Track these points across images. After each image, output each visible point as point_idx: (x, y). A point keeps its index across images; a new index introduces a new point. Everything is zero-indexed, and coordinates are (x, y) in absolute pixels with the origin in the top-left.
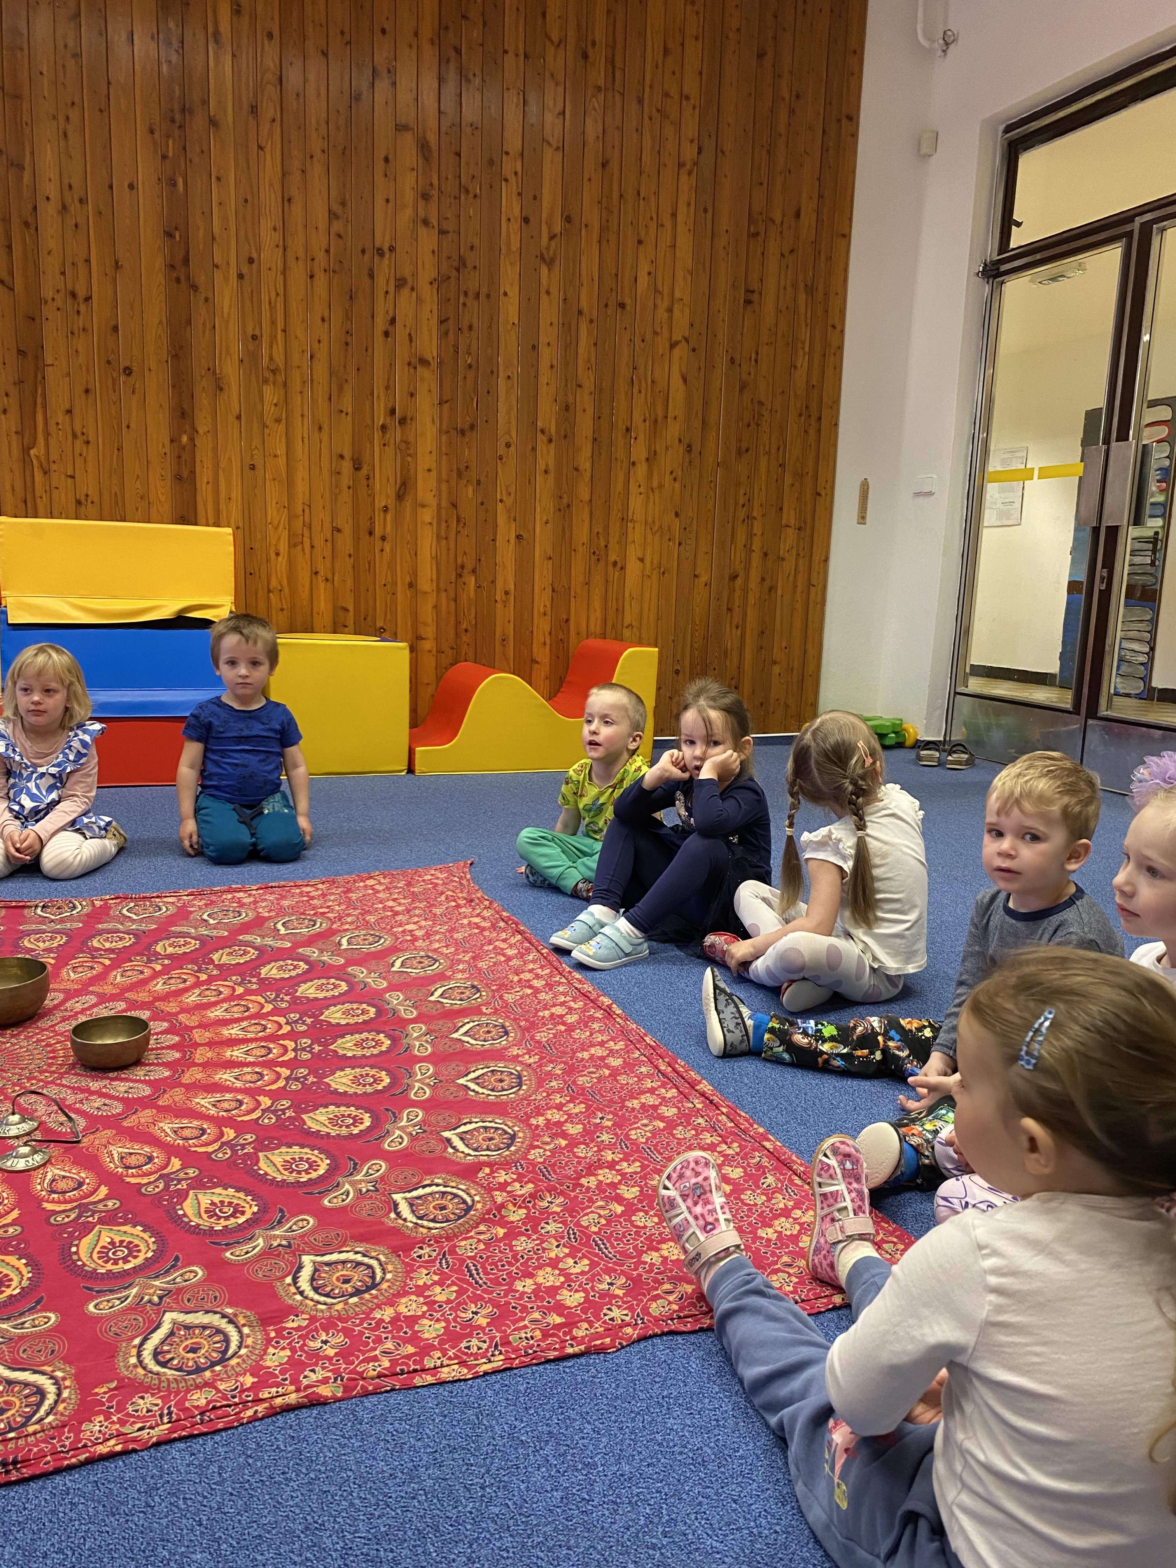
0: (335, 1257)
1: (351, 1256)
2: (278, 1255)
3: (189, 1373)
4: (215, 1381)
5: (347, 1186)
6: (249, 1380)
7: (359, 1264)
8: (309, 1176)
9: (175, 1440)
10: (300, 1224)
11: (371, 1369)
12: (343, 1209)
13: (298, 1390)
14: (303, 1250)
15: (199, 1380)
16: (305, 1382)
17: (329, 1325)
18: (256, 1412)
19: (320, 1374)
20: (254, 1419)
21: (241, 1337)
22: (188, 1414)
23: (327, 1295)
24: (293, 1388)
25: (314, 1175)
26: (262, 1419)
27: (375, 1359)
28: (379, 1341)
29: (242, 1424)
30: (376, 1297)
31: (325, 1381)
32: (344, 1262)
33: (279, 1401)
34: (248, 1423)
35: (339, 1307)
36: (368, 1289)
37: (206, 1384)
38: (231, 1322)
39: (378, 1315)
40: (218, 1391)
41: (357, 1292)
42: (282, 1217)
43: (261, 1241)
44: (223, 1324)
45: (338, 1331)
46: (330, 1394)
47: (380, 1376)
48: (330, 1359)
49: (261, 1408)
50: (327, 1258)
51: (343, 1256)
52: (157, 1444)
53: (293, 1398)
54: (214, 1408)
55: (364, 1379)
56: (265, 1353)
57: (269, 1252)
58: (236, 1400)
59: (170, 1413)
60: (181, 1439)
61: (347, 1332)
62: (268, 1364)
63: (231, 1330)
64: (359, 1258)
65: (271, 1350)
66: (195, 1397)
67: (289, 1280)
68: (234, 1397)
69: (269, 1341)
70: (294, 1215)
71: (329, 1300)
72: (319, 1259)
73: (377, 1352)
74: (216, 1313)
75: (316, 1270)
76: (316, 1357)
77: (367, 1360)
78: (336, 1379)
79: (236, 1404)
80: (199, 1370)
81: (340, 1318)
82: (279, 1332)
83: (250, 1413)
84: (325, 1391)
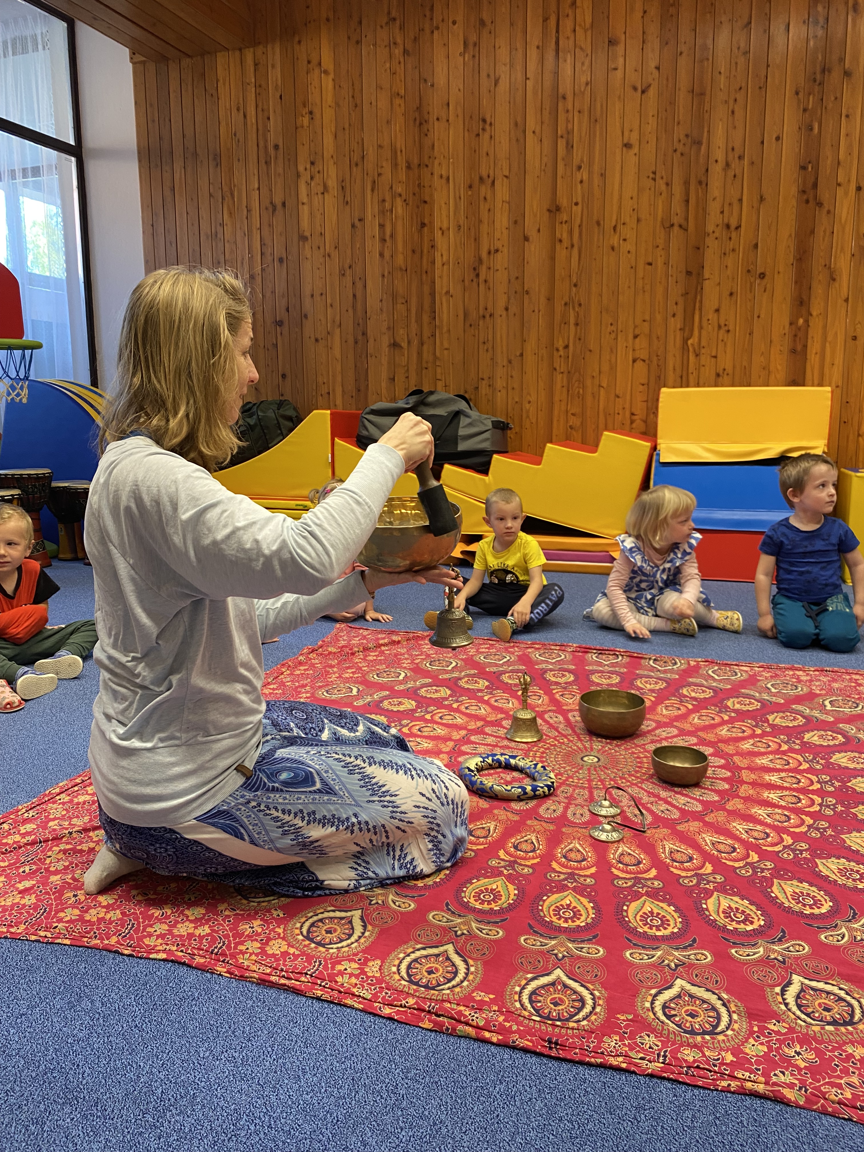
0: (821, 985)
1: (835, 990)
2: (773, 966)
3: (686, 1032)
4: (703, 1046)
5: (844, 930)
6: (729, 1058)
7: (841, 999)
8: (812, 911)
9: (664, 1078)
10: (797, 948)
11: (833, 1094)
12: (838, 948)
13: (766, 1083)
14: (795, 970)
15: (691, 1040)
16: (774, 1079)
17: (805, 1040)
18: (729, 1085)
19: (787, 1078)
20: (726, 1090)
21: (730, 1020)
22: (678, 1063)
23: (808, 1015)
24: (763, 1079)
25: (816, 911)
26: (733, 1093)
27: (839, 1086)
28: (846, 1072)
29: (717, 1090)
30: (851, 1034)
31: (791, 1086)
32: (828, 993)
33: (749, 1085)
34: (721, 1091)
35: (817, 1029)
36: (845, 1024)
37: (695, 1046)
38: (724, 1005)
39: (850, 1049)
40: (704, 1055)
41: (834, 1023)
42: (783, 936)
43: (761, 950)
44: (718, 1004)
45: (811, 1049)
46: (793, 1099)
47: (840, 1103)
48: (800, 1069)
49: (734, 1085)
50: (814, 984)
51: (828, 988)
52: (652, 1076)
53: (761, 1088)
54: (698, 1067)
55: (825, 1099)
56: (747, 1041)
57: (765, 961)
58: (716, 1069)
59: (665, 1056)
60: (669, 1079)
61: (819, 1053)
62: (747, 1051)
63: (723, 1010)
64: (842, 994)
65: (751, 1041)
66: (686, 1052)
67: (778, 989)
68: (715, 1066)
69: (751, 1033)
70: (793, 939)
71: (809, 1020)
72: (807, 982)
73: (842, 1082)
74: (714, 993)
75: (802, 990)
76: (787, 1063)
77: (833, 1085)
78: (801, 1088)
79: (715, 1072)
80: (693, 1032)
81: (815, 1038)
82: (762, 1029)
83: (724, 1084)
84: (789, 1094)
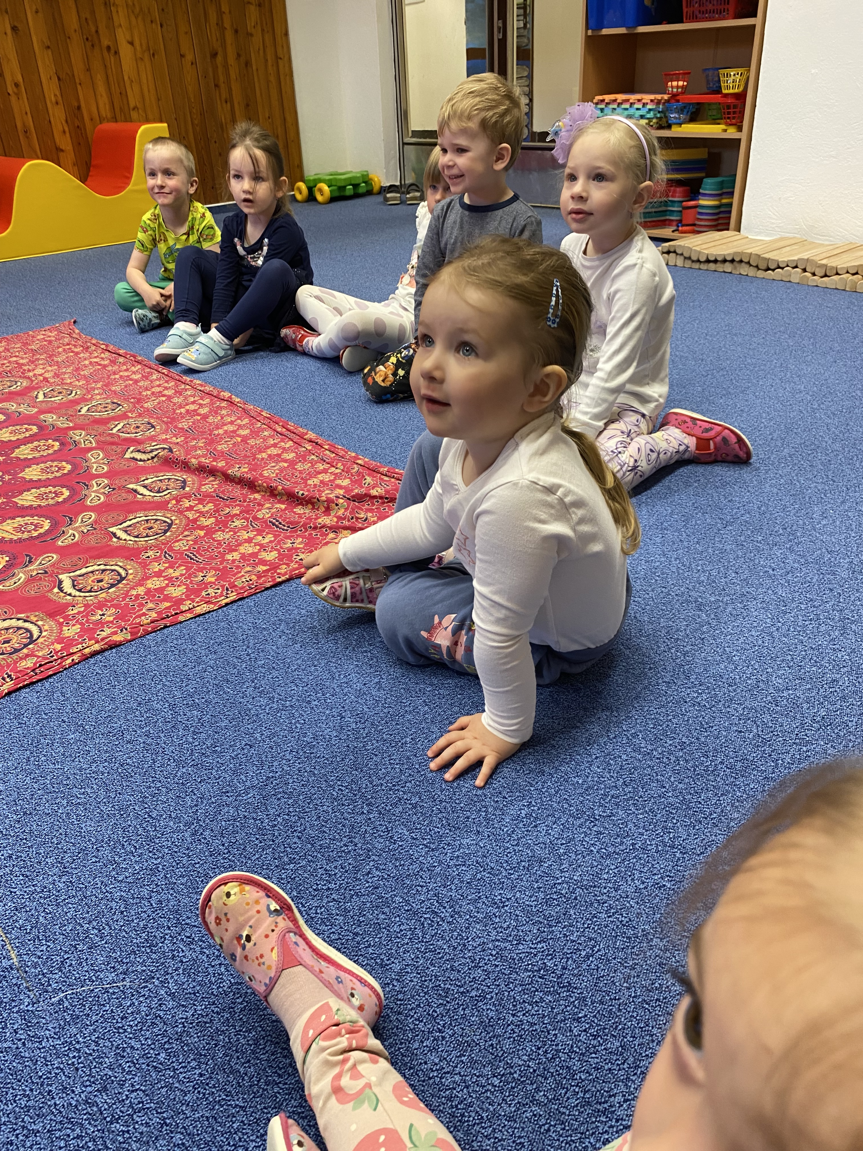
0: (84, 571)
2: (40, 579)
5: (71, 532)
6: (58, 647)
7: (103, 571)
8: (38, 532)
9: (21, 688)
10: (47, 559)
11: (144, 620)
12: (77, 543)
14: (58, 573)
15: (21, 655)
16: (100, 637)
17: (101, 605)
18: (73, 660)
19: (107, 631)
21: (39, 627)
22: (23, 673)
23: (90, 591)
24: (93, 642)
25: (42, 531)
27: (144, 614)
28: (141, 605)
30: (128, 584)
31: (115, 633)
32: (92, 572)
33: (87, 651)
34: (70, 667)
35: (104, 595)
36: (119, 582)
37: (27, 656)
38: (25, 621)
39: (134, 592)
40: (38, 657)
41: (112, 586)
42: (31, 558)
43: (21, 575)
45: (109, 608)
46: (122, 639)
47: (152, 622)
49: (76, 658)
50: (78, 573)
51: (90, 569)
53: (97, 647)
54: (41, 666)
55: (142, 626)
57: (31, 579)
59: (9, 676)
61: (116, 606)
62: (67, 635)
63: (27, 625)
66: (23, 664)
67: (56, 590)
68: (53, 656)
69: (61, 624)
70: (40, 555)
71: (93, 594)
72: (72, 574)
73: (144, 611)
75: (73, 581)
77: (140, 616)
78: (122, 631)
80: (16, 651)
81: (106, 601)
82: (66, 618)
83: (69, 661)
84: (118, 638)
